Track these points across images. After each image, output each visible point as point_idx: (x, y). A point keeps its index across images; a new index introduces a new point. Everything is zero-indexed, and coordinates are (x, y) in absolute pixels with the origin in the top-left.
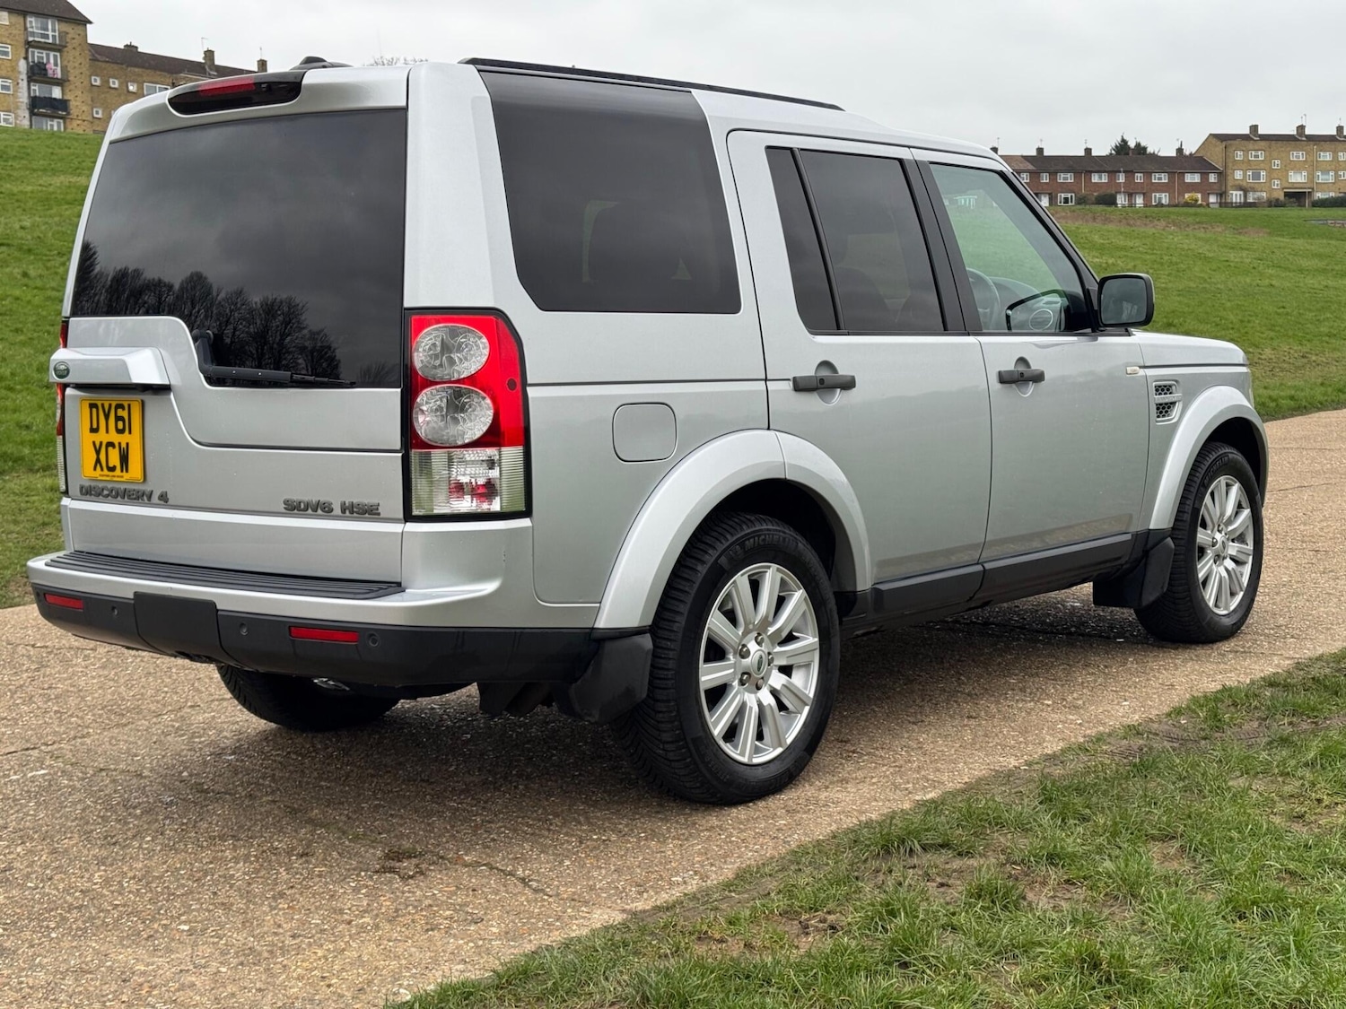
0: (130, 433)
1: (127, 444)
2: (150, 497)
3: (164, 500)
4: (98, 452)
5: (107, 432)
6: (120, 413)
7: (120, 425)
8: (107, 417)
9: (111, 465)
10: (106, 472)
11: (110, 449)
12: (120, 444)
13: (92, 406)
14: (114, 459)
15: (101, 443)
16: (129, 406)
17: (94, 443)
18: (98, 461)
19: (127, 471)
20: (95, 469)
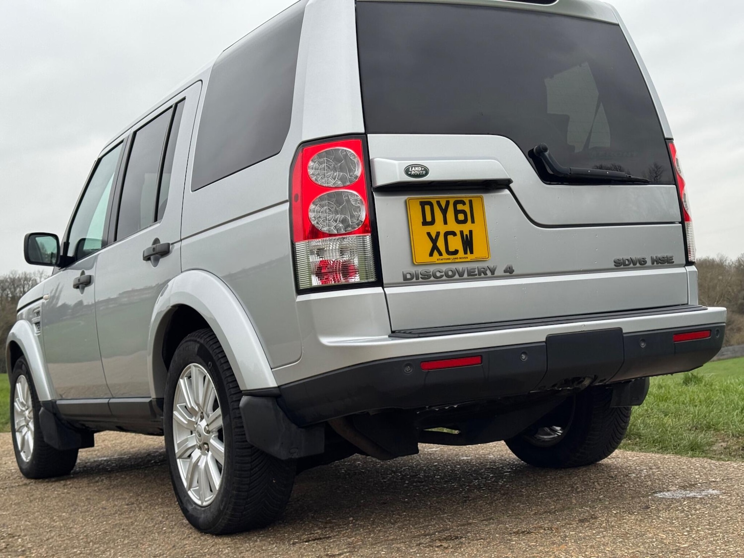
0: (473, 222)
1: (471, 232)
2: (493, 272)
3: (510, 272)
4: (434, 241)
5: (445, 222)
6: (460, 207)
7: (461, 217)
8: (444, 212)
9: (451, 249)
10: (445, 255)
11: (450, 237)
12: (462, 232)
13: (423, 204)
14: (455, 243)
15: (438, 234)
16: (471, 202)
17: (429, 234)
18: (435, 248)
19: (472, 252)
20: (431, 254)
